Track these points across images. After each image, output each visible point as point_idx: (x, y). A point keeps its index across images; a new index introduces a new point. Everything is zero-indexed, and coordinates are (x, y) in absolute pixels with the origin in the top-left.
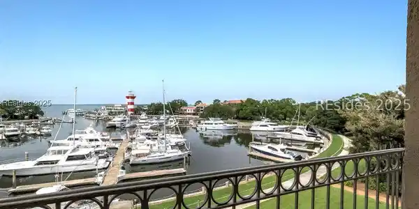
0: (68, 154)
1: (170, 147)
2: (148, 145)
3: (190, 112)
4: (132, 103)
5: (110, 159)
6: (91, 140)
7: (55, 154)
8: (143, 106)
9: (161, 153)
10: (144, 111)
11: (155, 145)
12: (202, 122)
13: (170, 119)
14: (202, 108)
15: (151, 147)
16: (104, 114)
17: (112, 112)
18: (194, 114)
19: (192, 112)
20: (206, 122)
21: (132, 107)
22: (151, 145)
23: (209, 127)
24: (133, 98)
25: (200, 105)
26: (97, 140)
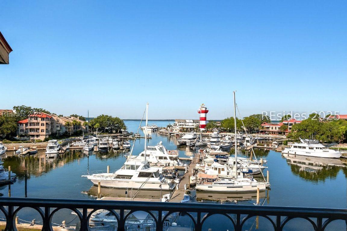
0: (140, 170)
1: (242, 174)
2: (216, 169)
3: (274, 130)
4: (205, 119)
5: (177, 181)
6: (161, 158)
7: (129, 169)
8: (215, 121)
9: (230, 179)
10: (217, 127)
11: (223, 170)
12: (289, 144)
13: (247, 139)
14: (291, 124)
15: (219, 172)
16: (176, 130)
17: (183, 129)
18: (280, 133)
19: (277, 129)
20: (296, 144)
21: (203, 123)
22: (219, 169)
23: (299, 152)
24: (206, 112)
25: (289, 121)
26: (165, 158)
